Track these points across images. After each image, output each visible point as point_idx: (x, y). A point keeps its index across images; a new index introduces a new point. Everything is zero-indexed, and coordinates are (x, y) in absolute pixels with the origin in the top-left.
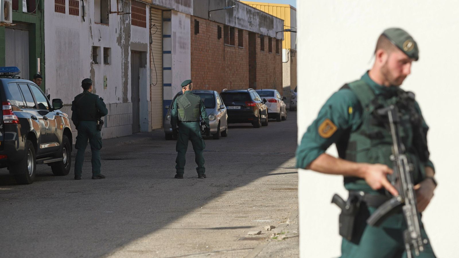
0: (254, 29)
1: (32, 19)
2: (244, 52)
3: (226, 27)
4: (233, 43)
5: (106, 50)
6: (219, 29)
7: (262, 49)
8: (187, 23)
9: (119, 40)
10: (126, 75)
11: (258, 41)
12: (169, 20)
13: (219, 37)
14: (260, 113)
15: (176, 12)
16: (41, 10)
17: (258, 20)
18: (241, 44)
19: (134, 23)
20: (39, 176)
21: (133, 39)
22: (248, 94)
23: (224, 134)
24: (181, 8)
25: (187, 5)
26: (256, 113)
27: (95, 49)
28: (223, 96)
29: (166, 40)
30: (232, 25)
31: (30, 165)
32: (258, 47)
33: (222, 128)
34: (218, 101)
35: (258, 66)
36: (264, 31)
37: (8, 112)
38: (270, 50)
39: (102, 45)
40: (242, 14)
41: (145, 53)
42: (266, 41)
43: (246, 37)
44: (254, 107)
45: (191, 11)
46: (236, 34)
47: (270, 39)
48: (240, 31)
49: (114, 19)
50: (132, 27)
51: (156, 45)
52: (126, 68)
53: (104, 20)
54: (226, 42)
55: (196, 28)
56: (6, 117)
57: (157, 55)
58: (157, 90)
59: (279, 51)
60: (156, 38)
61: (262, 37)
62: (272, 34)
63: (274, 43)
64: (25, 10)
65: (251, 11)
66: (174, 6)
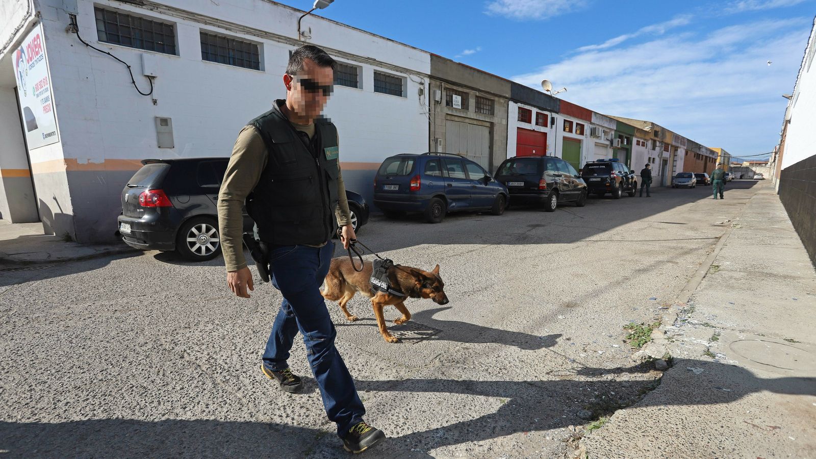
0: (707, 155)
1: (628, 147)
2: (703, 162)
3: (698, 154)
4: (699, 159)
5: (654, 159)
6: (695, 154)
7: (709, 161)
8: (684, 152)
9: (658, 156)
10: (660, 167)
11: (708, 159)
12: (677, 150)
13: (695, 156)
14: (708, 181)
15: (680, 148)
16: (631, 144)
17: (709, 152)
18: (702, 160)
19: (664, 150)
20: (622, 197)
21: (664, 156)
22: (704, 175)
23: (694, 187)
24: (682, 146)
25: (684, 145)
26: (706, 181)
27: (650, 158)
28: (695, 175)
29: (676, 157)
30: (700, 153)
31: (620, 192)
32: (708, 161)
33: (694, 185)
34: (693, 176)
35: (707, 167)
36: (711, 156)
37: (613, 174)
38: (712, 162)
39: (652, 157)
40: (703, 150)
41: (667, 160)
42: (711, 159)
43: (704, 157)
44: (706, 179)
45: (685, 148)
46: (701, 156)
47: (713, 159)
48: (702, 155)
49: (657, 149)
50: (664, 152)
51: (672, 158)
52: (660, 165)
53: (654, 149)
54: (697, 158)
55: (686, 153)
56: (612, 175)
57: (671, 162)
58: (670, 173)
59: (715, 163)
60: (672, 156)
61: (710, 158)
62: (714, 157)
63: (714, 160)
64: (625, 144)
65: (707, 149)
66: (680, 146)
